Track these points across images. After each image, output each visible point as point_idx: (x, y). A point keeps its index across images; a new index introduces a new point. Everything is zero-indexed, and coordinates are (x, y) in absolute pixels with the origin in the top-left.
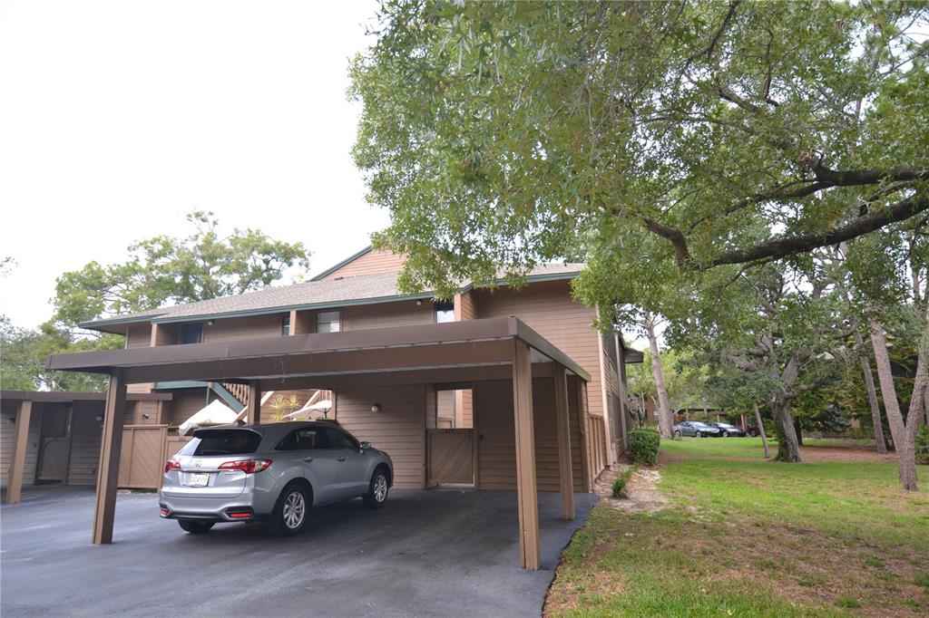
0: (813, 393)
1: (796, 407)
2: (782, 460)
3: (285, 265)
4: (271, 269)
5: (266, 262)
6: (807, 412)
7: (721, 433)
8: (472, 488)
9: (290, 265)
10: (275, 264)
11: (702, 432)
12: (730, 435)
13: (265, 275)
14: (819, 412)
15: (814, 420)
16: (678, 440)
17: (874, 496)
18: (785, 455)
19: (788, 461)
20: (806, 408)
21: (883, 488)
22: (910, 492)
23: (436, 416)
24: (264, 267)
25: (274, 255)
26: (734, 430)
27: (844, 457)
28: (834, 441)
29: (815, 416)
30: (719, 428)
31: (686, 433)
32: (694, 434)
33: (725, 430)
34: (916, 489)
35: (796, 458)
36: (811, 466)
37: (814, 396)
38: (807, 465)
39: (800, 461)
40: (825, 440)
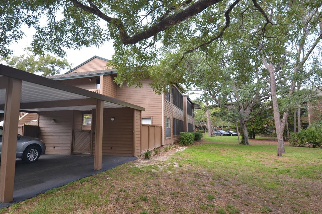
0: (260, 120)
1: (253, 125)
2: (242, 144)
3: (61, 69)
4: (55, 70)
5: (53, 67)
6: (257, 127)
7: (230, 134)
8: (89, 155)
9: (63, 68)
10: (57, 68)
11: (223, 134)
12: (233, 135)
13: (53, 72)
14: (261, 127)
15: (259, 130)
16: (213, 137)
17: (263, 158)
18: (244, 142)
19: (244, 144)
20: (257, 126)
21: (270, 155)
22: (279, 157)
23: (82, 125)
24: (51, 69)
25: (55, 64)
26: (234, 133)
27: (267, 143)
28: (267, 138)
29: (259, 128)
30: (230, 133)
31: (217, 134)
32: (220, 135)
33: (232, 133)
34: (281, 155)
35: (247, 143)
36: (252, 146)
37: (260, 121)
38: (251, 146)
39: (249, 144)
40: (264, 137)
